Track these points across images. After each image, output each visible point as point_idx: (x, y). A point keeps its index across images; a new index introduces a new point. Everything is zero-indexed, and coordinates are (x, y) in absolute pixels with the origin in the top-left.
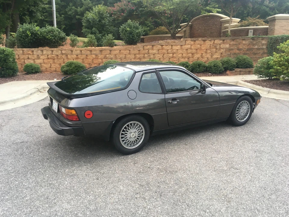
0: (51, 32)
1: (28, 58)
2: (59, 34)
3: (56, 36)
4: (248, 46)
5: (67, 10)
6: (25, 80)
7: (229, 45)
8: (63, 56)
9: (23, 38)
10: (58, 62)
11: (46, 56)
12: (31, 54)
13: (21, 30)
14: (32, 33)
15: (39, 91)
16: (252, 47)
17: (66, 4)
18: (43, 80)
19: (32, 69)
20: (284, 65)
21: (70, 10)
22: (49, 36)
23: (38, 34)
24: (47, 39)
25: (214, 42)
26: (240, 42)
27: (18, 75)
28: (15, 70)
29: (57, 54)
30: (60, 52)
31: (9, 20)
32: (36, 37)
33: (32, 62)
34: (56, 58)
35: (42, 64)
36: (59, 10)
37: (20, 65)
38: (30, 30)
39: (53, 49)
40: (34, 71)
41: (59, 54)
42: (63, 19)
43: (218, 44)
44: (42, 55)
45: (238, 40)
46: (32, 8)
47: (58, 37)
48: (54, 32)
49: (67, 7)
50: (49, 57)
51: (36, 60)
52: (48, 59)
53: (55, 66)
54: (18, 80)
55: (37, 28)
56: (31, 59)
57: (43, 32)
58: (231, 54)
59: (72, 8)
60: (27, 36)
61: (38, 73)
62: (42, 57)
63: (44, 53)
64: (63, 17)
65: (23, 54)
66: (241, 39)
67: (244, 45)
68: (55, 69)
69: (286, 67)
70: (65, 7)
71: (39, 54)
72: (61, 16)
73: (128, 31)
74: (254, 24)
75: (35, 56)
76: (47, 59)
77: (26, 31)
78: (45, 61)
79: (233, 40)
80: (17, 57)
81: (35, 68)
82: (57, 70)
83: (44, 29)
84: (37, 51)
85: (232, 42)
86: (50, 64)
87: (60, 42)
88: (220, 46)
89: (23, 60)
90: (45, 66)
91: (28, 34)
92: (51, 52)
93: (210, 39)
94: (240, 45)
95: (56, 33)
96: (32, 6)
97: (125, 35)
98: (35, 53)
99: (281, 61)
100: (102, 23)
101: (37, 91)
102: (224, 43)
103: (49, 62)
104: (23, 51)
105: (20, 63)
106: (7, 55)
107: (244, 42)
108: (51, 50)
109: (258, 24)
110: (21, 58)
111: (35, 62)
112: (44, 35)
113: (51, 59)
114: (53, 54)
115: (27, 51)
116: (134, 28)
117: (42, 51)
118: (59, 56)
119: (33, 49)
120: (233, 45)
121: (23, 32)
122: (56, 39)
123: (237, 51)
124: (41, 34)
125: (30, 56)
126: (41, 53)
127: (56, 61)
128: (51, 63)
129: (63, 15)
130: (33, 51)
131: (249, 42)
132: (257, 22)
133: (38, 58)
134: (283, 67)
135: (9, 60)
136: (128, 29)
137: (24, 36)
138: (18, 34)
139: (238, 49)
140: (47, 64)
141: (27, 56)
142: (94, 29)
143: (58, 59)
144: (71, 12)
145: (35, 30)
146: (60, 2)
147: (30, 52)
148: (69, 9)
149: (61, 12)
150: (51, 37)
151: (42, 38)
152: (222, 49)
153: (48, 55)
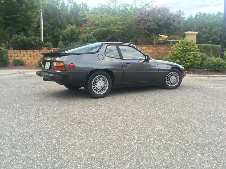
0: (34, 40)
1: (17, 56)
2: (39, 42)
3: (37, 43)
4: (164, 51)
5: (54, 31)
6: (13, 69)
7: (152, 50)
8: (40, 55)
9: (15, 44)
10: (37, 59)
11: (29, 55)
12: (19, 54)
13: (14, 38)
14: (21, 41)
15: (20, 73)
16: (167, 52)
17: (53, 27)
18: (25, 69)
19: (19, 63)
20: (174, 58)
21: (57, 31)
22: (32, 43)
23: (25, 41)
24: (31, 44)
25: (142, 48)
26: (159, 48)
27: (9, 67)
28: (7, 63)
29: (37, 53)
30: (39, 52)
31: (9, 34)
32: (24, 43)
33: (19, 58)
34: (35, 56)
35: (26, 60)
36: (48, 31)
37: (12, 60)
38: (20, 38)
39: (34, 50)
40: (20, 64)
41: (38, 54)
42: (51, 38)
43: (144, 49)
44: (26, 54)
45: (158, 47)
46: (25, 27)
47: (39, 44)
48: (36, 40)
49: (55, 29)
50: (31, 55)
51: (22, 58)
52: (31, 57)
53: (34, 62)
54: (8, 69)
55: (25, 37)
56: (19, 57)
57: (29, 40)
58: (153, 56)
59: (58, 30)
60: (18, 42)
61: (23, 65)
62: (26, 56)
63: (28, 53)
64: (51, 36)
65: (14, 53)
66: (160, 46)
67: (162, 50)
68: (35, 64)
69: (175, 59)
70: (53, 29)
71: (25, 54)
72: (49, 35)
73: (85, 40)
74: (174, 39)
75: (22, 55)
76: (29, 57)
77: (17, 39)
78: (28, 58)
79: (155, 47)
80: (9, 55)
81: (21, 62)
82: (36, 64)
83: (29, 38)
84: (23, 52)
85: (154, 48)
86: (31, 61)
87: (39, 46)
88: (146, 51)
89: (14, 57)
90: (28, 62)
91: (18, 41)
92: (33, 52)
93: (139, 46)
94: (159, 50)
95: (38, 41)
96: (26, 25)
97: (83, 43)
98: (22, 53)
99: (172, 56)
100: (73, 37)
101: (19, 73)
102: (148, 49)
103: (31, 59)
104: (14, 51)
105: (11, 59)
106: (2, 52)
107: (162, 48)
108: (33, 51)
109: (176, 39)
110: (12, 56)
111: (21, 59)
112: (29, 42)
113: (33, 57)
114: (34, 54)
115: (17, 51)
116: (89, 38)
117: (27, 52)
118: (38, 55)
119: (21, 51)
120: (155, 50)
121: (15, 39)
122: (37, 44)
123: (158, 54)
124: (27, 41)
125: (18, 55)
126: (26, 53)
127: (36, 58)
128: (32, 59)
129: (51, 35)
130: (21, 52)
131: (165, 48)
132: (176, 38)
133: (24, 56)
134: (174, 59)
135: (4, 56)
136: (86, 39)
137: (16, 42)
138: (12, 41)
139: (158, 53)
140: (29, 60)
141: (17, 55)
142: (67, 41)
143: (37, 57)
144: (57, 33)
145: (23, 39)
146: (49, 26)
147: (18, 52)
148: (55, 31)
149: (50, 33)
150: (34, 43)
151: (27, 43)
152: (147, 52)
153: (30, 54)
